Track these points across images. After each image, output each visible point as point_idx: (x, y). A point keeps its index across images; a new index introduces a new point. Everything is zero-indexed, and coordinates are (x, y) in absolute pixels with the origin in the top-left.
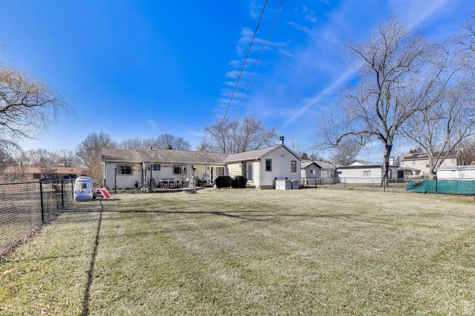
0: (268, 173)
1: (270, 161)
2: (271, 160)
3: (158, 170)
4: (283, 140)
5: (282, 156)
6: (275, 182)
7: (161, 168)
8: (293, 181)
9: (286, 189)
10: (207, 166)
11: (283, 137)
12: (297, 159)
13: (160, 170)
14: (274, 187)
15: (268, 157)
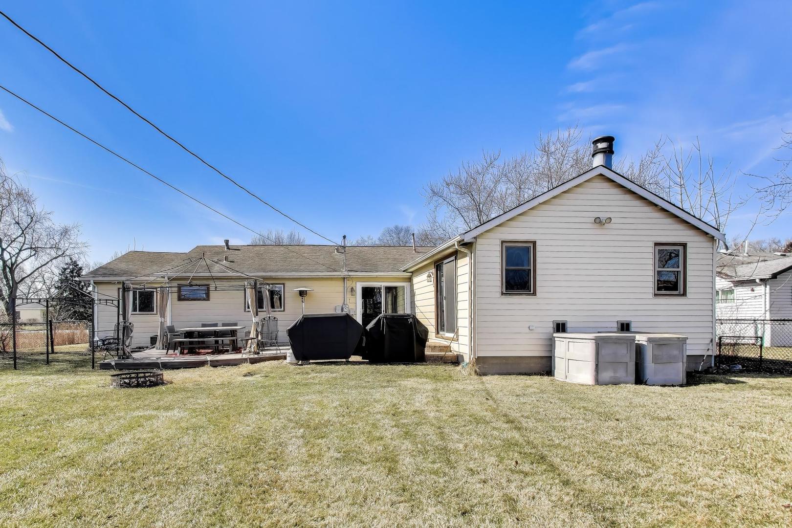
0: (519, 301)
1: (528, 249)
2: (534, 243)
3: (204, 300)
4: (609, 152)
5: (598, 221)
6: (551, 345)
7: (212, 294)
8: (650, 340)
9: (598, 382)
10: (349, 284)
11: (609, 140)
12: (691, 232)
13: (207, 298)
14: (545, 366)
15: (518, 233)
